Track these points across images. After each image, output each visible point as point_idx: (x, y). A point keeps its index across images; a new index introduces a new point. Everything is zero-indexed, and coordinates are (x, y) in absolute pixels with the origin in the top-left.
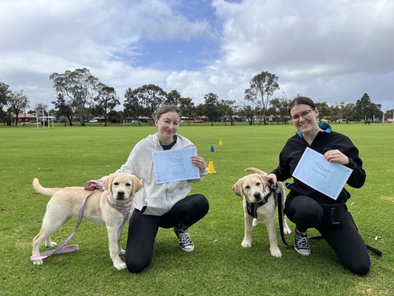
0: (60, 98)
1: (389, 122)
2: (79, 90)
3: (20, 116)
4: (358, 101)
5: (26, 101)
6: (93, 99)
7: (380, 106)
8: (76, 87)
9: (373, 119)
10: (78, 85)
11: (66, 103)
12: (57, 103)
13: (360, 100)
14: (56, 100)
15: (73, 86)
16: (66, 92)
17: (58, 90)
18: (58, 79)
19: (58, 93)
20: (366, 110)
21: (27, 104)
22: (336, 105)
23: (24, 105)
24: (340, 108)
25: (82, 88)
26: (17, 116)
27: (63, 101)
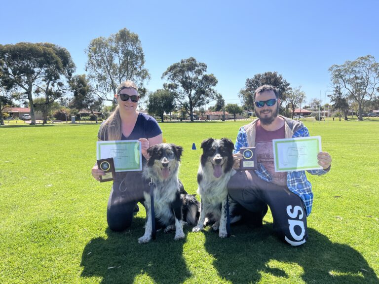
0: (337, 91)
2: (359, 81)
3: (297, 111)
5: (302, 96)
6: (375, 90)
8: (356, 78)
10: (358, 75)
11: (343, 96)
12: (333, 96)
14: (332, 93)
15: (352, 76)
16: (344, 84)
17: (335, 83)
18: (337, 71)
19: (336, 86)
21: (304, 100)
23: (301, 101)
25: (362, 78)
26: (294, 111)
27: (340, 94)
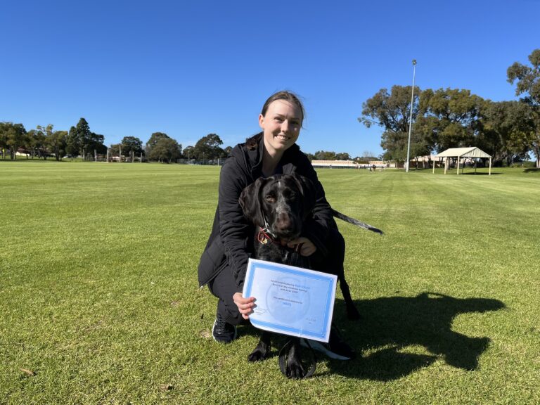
1: (115, 161)
4: (73, 128)
7: (102, 136)
9: (94, 156)
13: (76, 127)
20: (86, 141)
22: (38, 130)
24: (45, 134)
